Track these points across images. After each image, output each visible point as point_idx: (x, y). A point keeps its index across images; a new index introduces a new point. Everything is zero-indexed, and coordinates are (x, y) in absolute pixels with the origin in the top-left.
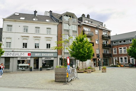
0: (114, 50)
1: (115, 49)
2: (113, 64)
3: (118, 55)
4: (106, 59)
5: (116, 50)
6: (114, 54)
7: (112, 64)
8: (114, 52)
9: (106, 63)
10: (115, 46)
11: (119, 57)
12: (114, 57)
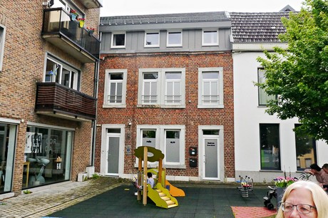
0: (108, 82)
1: (119, 77)
2: (98, 170)
3: (134, 113)
4: (54, 132)
5: (124, 81)
6: (107, 104)
7: (91, 171)
8: (107, 92)
9: (54, 164)
10: (120, 60)
11: (139, 127)
12: (105, 127)
